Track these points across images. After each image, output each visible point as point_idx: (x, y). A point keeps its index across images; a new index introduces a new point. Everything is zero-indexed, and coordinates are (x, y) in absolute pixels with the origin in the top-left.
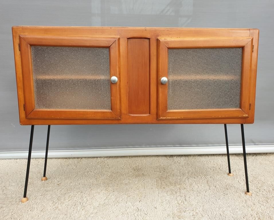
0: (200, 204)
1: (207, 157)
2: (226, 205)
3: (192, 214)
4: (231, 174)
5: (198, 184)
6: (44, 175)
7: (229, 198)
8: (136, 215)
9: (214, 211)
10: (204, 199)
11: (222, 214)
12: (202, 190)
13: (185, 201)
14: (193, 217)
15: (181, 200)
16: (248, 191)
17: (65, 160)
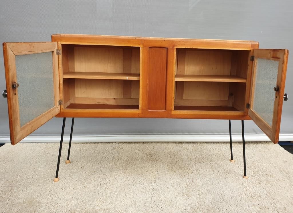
0: (205, 186)
1: (212, 144)
2: (226, 186)
3: (197, 193)
4: (233, 161)
5: (204, 169)
6: (68, 159)
7: (230, 181)
8: (152, 193)
9: (216, 191)
10: (208, 182)
11: (222, 193)
12: (207, 174)
13: (192, 183)
14: (199, 195)
15: (189, 182)
16: (245, 175)
17: (82, 145)
